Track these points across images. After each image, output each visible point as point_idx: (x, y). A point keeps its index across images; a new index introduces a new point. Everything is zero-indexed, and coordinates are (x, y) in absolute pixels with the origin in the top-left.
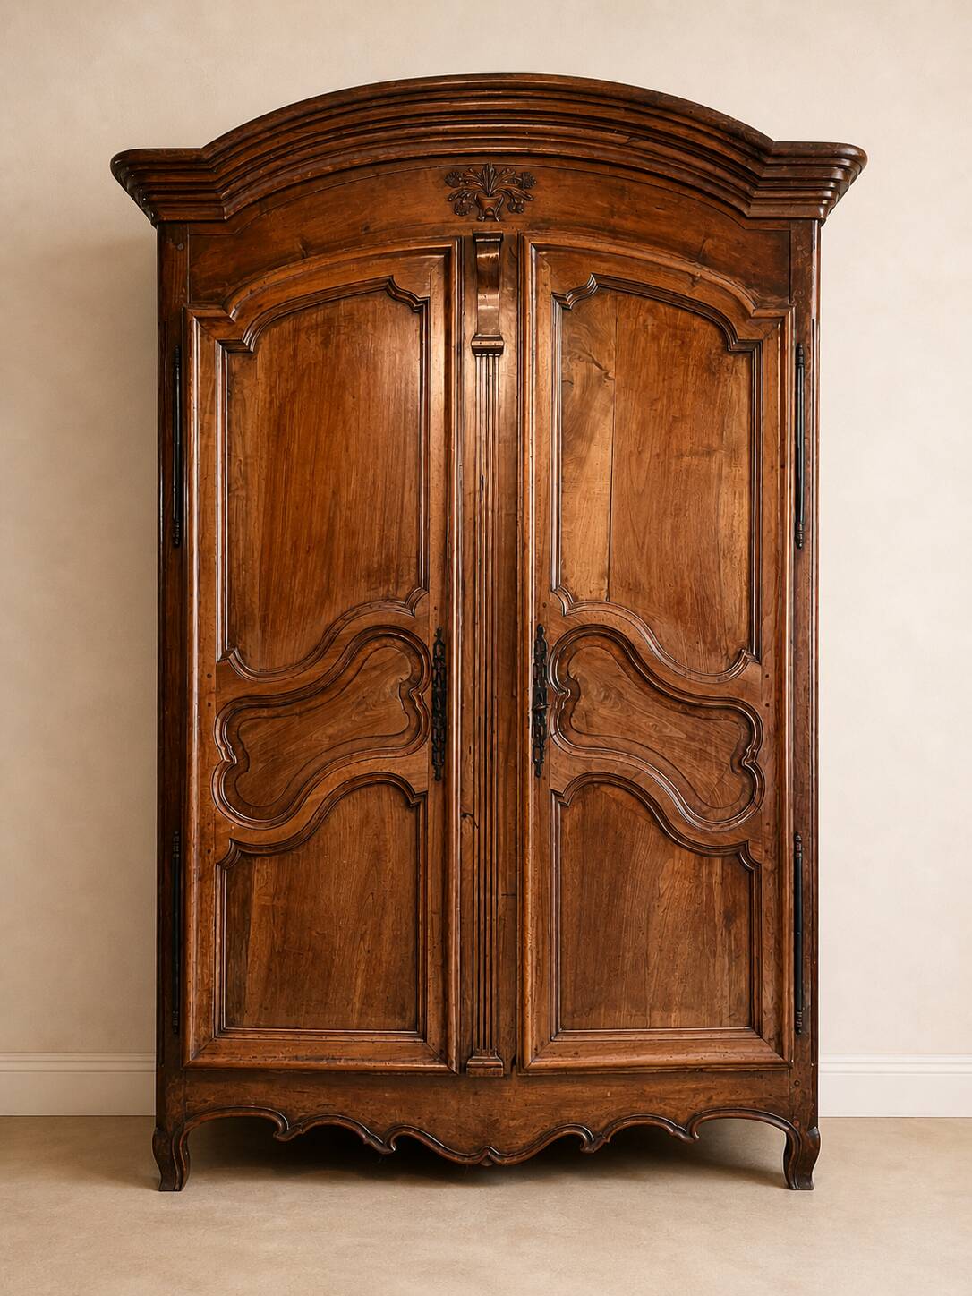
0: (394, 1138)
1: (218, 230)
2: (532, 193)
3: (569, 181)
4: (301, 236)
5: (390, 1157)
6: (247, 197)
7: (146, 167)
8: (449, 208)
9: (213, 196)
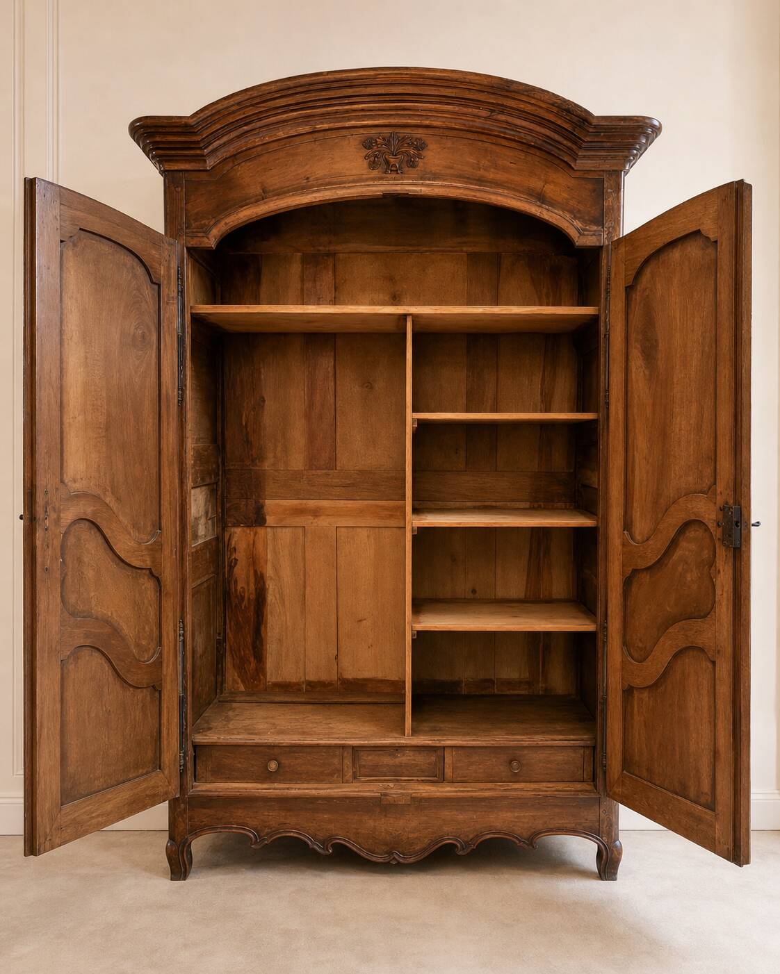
0: (330, 844)
1: (204, 177)
2: (424, 153)
3: (449, 144)
4: (262, 183)
5: (329, 856)
6: (222, 154)
7: (153, 130)
8: (365, 164)
9: (198, 152)
